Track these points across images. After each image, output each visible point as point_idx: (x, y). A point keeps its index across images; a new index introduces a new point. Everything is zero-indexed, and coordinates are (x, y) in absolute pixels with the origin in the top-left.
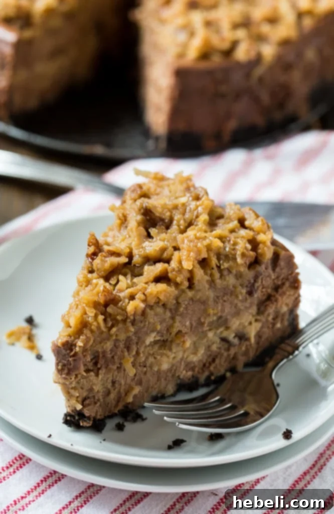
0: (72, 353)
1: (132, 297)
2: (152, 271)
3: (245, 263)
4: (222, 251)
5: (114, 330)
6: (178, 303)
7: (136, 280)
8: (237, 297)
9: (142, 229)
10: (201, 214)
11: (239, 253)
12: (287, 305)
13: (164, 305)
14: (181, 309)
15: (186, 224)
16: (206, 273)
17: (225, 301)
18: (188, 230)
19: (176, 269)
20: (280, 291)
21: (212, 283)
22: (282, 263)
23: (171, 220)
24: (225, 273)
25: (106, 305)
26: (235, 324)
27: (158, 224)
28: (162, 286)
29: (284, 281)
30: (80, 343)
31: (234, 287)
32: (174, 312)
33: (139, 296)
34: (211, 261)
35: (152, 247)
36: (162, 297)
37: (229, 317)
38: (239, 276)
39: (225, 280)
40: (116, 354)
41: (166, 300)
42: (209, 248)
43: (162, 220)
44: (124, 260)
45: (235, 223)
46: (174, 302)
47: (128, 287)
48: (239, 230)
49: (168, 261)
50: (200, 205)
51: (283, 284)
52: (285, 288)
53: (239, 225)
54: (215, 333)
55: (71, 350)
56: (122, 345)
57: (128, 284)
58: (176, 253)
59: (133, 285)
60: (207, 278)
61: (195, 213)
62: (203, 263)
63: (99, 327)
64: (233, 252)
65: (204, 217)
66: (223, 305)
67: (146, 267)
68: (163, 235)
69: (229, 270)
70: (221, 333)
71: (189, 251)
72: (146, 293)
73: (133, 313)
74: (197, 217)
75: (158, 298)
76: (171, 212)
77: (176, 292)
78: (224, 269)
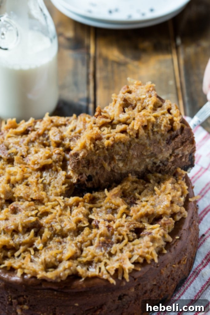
0: (77, 159)
1: (108, 138)
2: (120, 127)
3: (166, 130)
4: (155, 123)
5: (98, 152)
6: (131, 144)
7: (112, 131)
8: (161, 144)
9: (121, 108)
10: (150, 104)
11: (163, 125)
12: (188, 151)
13: (124, 144)
14: (132, 147)
15: (142, 108)
16: (145, 132)
17: (155, 146)
18: (142, 111)
19: (131, 129)
20: (184, 144)
21: (148, 137)
22: (185, 132)
23: (136, 106)
24: (156, 133)
25: (96, 140)
26: (160, 157)
27: (129, 106)
28: (123, 135)
29: (186, 140)
30: (81, 155)
31: (160, 140)
32: (128, 148)
33: (111, 138)
34: (149, 127)
35: (123, 117)
36: (122, 140)
37: (157, 153)
38: (162, 135)
39: (155, 136)
40: (98, 162)
41: (124, 142)
42: (149, 121)
43: (131, 104)
44: (109, 120)
45: (166, 110)
46: (129, 143)
47: (108, 133)
48: (166, 114)
49: (128, 124)
50: (150, 100)
51: (186, 141)
52: (187, 143)
53: (167, 112)
54: (150, 160)
55: (77, 157)
56: (102, 158)
57: (108, 132)
58: (133, 121)
59: (110, 133)
60: (145, 134)
61: (147, 103)
62: (145, 127)
63: (91, 149)
64: (160, 124)
65: (151, 106)
66: (153, 148)
67: (118, 126)
68: (130, 112)
69: (157, 132)
70: (153, 160)
71: (138, 121)
72: (115, 137)
73: (107, 145)
74: (148, 105)
75: (120, 140)
76: (137, 102)
77: (130, 139)
78: (155, 132)
